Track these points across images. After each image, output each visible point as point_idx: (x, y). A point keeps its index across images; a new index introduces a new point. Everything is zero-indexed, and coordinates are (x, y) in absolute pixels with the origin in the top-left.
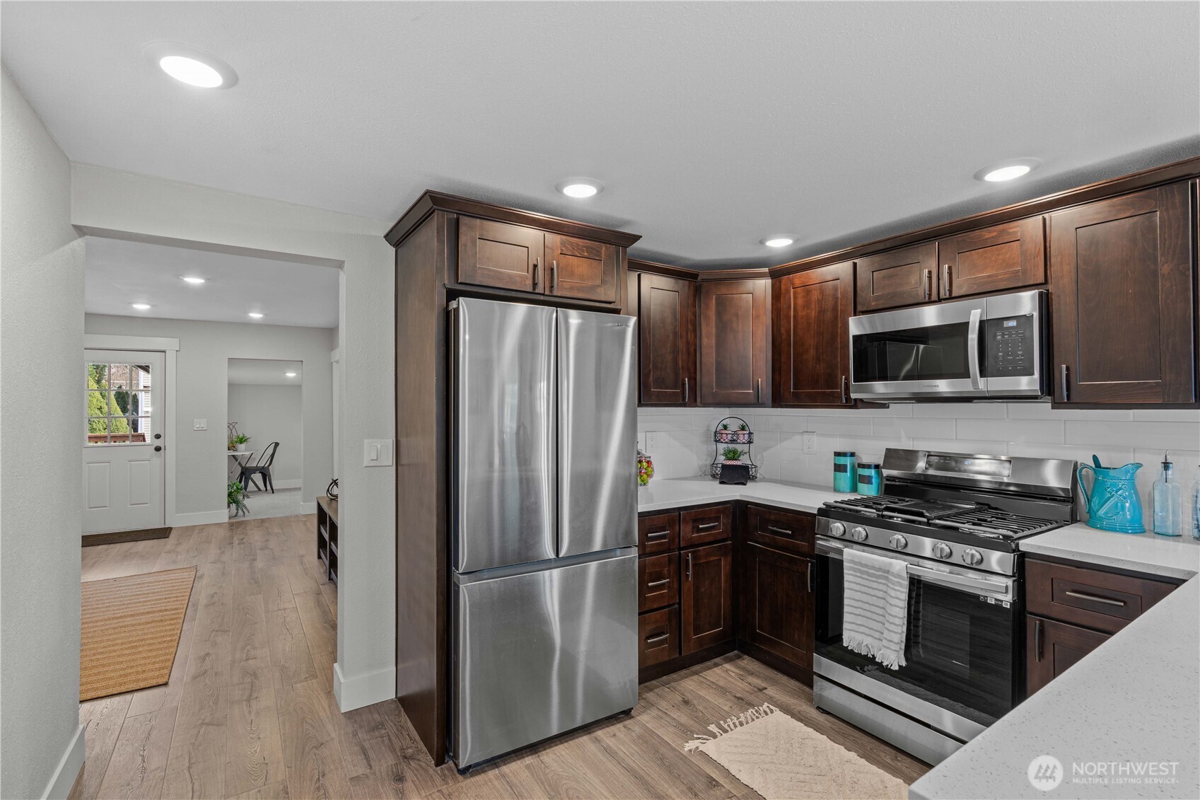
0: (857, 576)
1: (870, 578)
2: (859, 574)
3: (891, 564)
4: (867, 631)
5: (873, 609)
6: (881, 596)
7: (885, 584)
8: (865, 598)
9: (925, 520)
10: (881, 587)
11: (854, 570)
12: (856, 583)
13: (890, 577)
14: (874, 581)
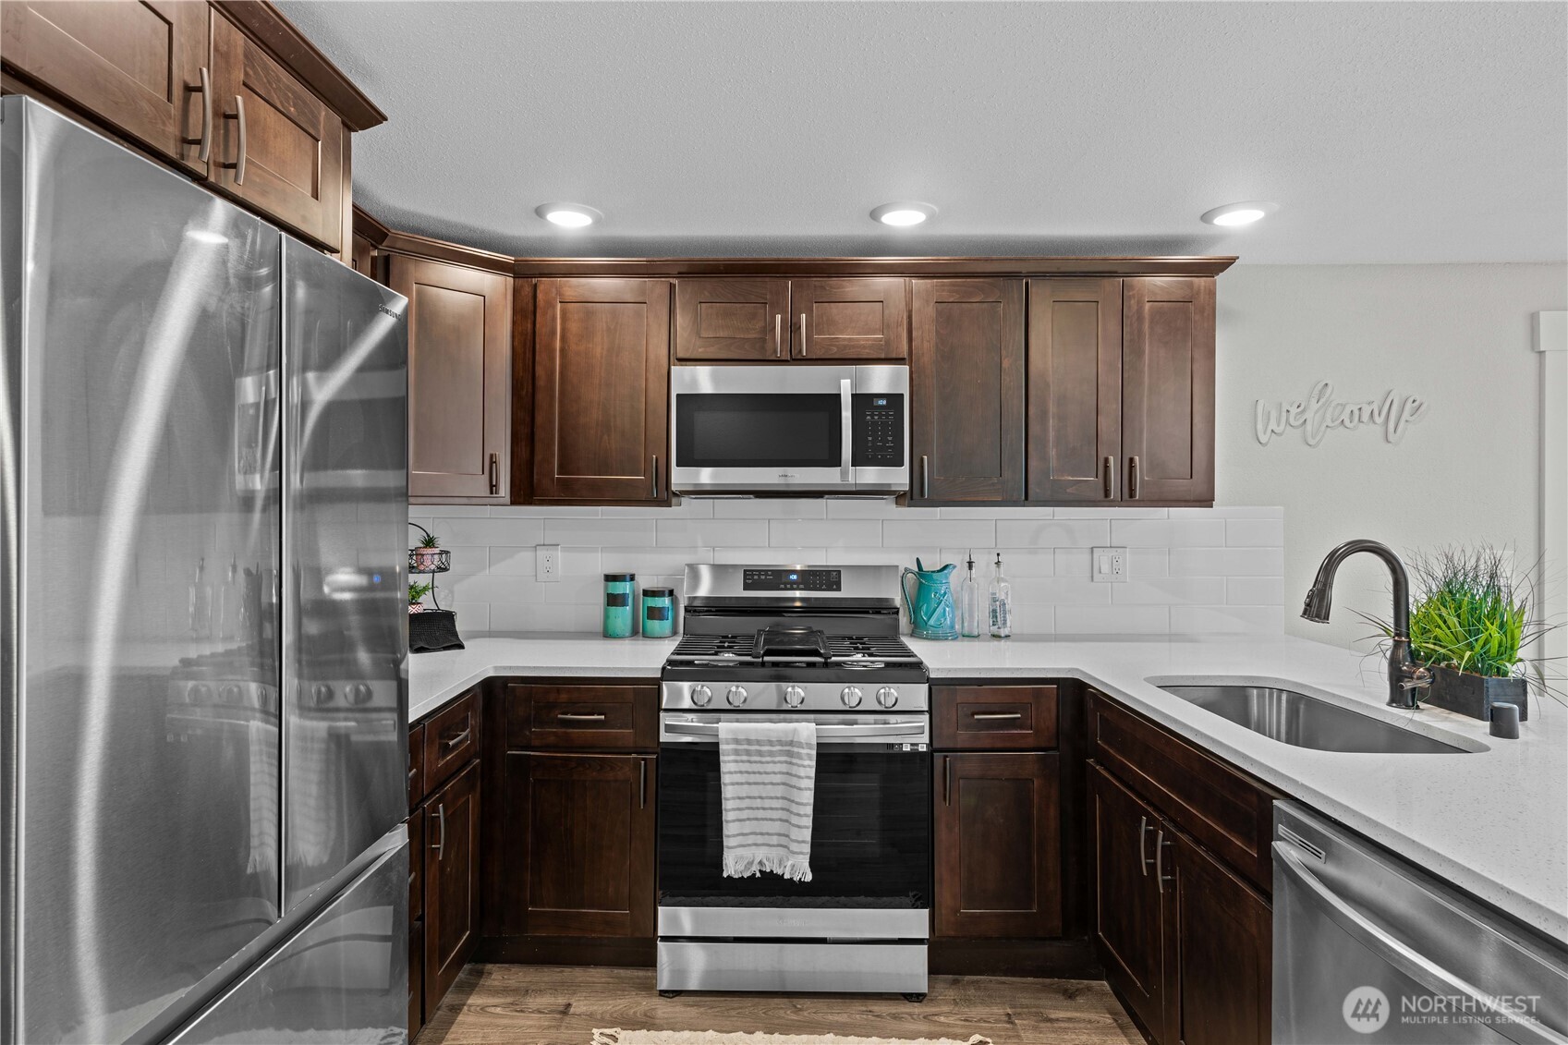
0: (742, 762)
1: (764, 759)
2: (745, 758)
3: (795, 730)
4: (760, 839)
5: (767, 803)
6: (779, 781)
7: (786, 762)
8: (755, 791)
9: (822, 660)
10: (778, 768)
11: (737, 752)
12: (741, 772)
13: (796, 750)
14: (768, 763)
